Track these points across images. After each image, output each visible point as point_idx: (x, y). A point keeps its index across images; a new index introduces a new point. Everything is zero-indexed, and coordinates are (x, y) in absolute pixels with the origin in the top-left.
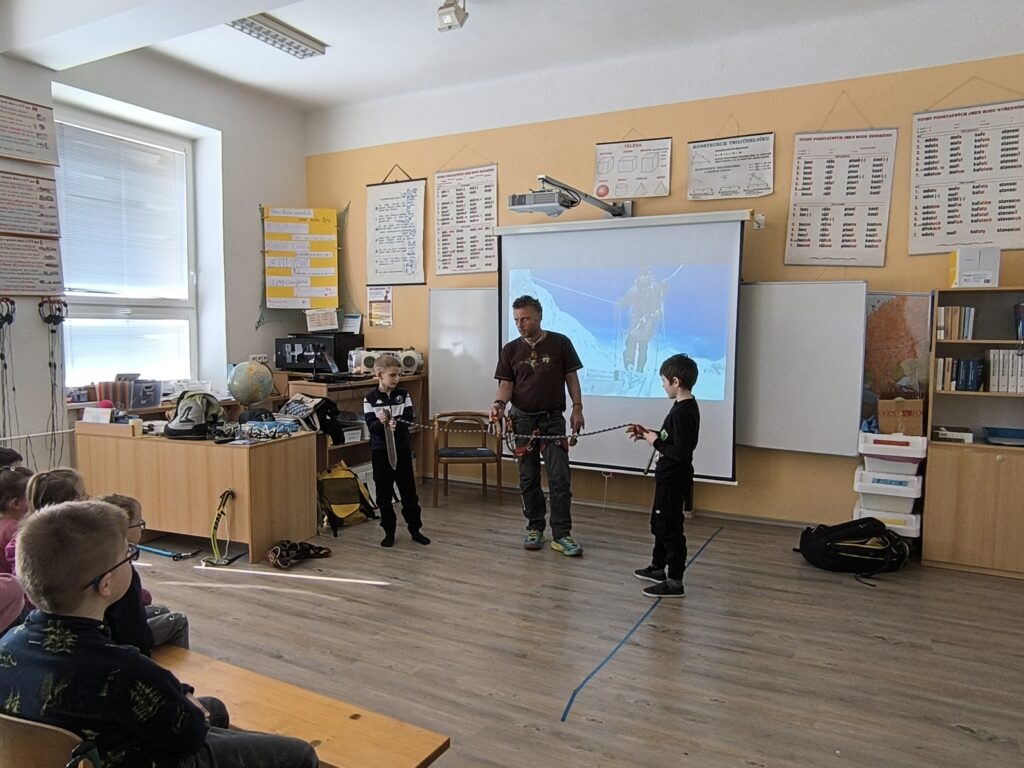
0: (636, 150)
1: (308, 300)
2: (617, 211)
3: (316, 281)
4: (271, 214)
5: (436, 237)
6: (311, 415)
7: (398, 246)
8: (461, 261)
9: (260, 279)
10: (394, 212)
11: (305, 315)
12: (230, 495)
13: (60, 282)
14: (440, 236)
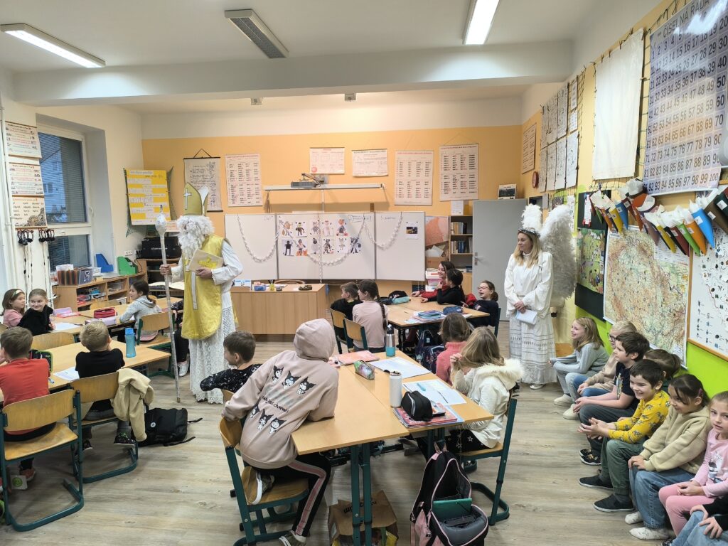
0: (329, 153)
2: (322, 179)
4: (130, 173)
8: (242, 200)
10: (202, 174)
14: (229, 187)
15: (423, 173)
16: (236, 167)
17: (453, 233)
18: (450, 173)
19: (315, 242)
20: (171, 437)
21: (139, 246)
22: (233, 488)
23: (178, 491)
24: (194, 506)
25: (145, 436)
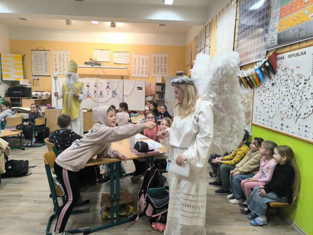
0: (103, 52)
1: (15, 78)
2: (99, 64)
3: (17, 73)
4: (3, 55)
10: (40, 58)
14: (54, 65)
15: (145, 64)
16: (57, 56)
17: (157, 90)
18: (156, 64)
19: (95, 92)
20: (20, 173)
21: (6, 91)
22: (50, 193)
23: (22, 196)
24: (30, 202)
25: (5, 171)
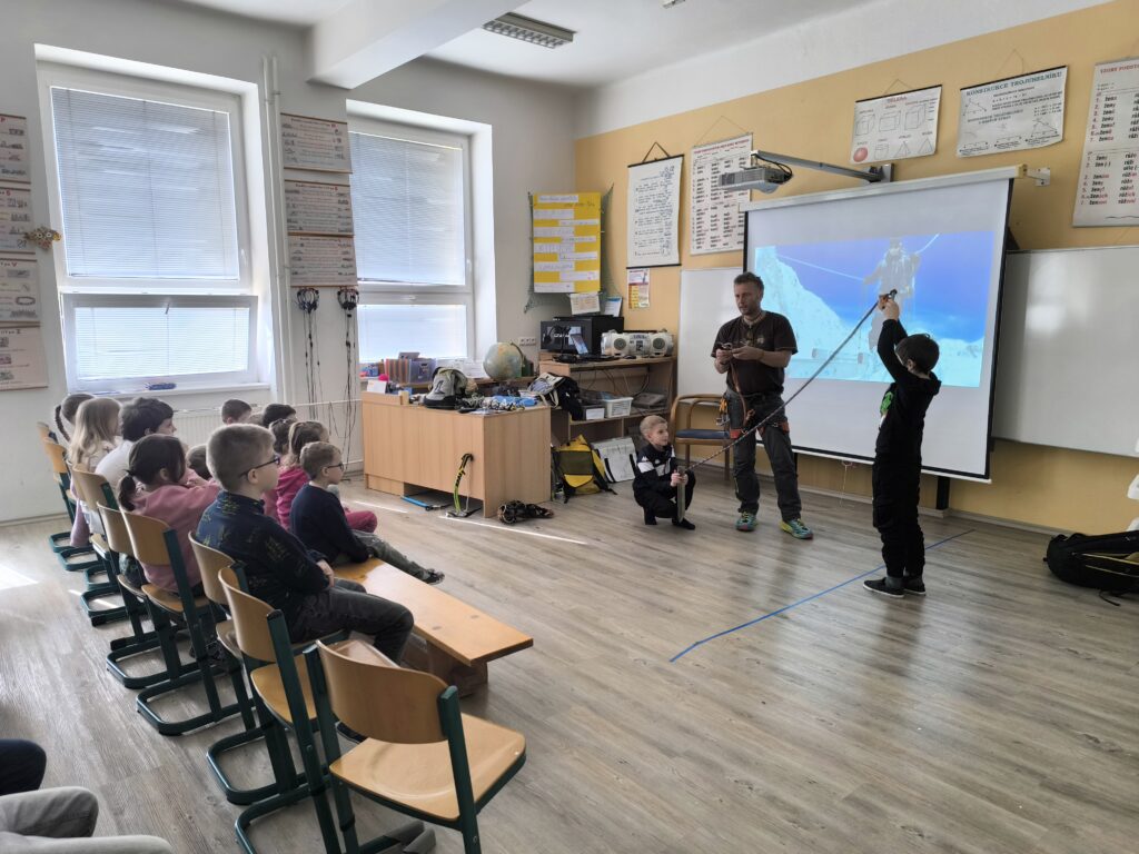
0: (900, 105)
1: (572, 285)
2: (875, 175)
3: (581, 266)
4: (539, 201)
5: (691, 215)
6: (552, 392)
7: (656, 226)
8: (714, 239)
9: (528, 265)
10: (652, 192)
11: (569, 299)
12: (469, 458)
13: (354, 274)
14: (694, 214)
16: (707, 173)
